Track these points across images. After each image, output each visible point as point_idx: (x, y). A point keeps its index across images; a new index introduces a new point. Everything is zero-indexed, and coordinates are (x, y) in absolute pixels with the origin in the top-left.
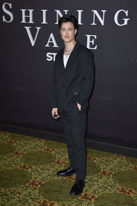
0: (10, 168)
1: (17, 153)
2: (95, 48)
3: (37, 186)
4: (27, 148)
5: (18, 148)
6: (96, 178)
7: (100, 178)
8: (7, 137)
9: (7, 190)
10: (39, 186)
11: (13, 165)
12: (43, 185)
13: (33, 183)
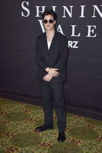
0: (25, 132)
1: (31, 120)
2: (95, 36)
3: (46, 147)
4: (38, 116)
5: (31, 116)
6: (95, 143)
7: (99, 143)
8: (23, 107)
9: (23, 149)
10: (48, 147)
11: (28, 129)
12: (51, 147)
13: (43, 145)
